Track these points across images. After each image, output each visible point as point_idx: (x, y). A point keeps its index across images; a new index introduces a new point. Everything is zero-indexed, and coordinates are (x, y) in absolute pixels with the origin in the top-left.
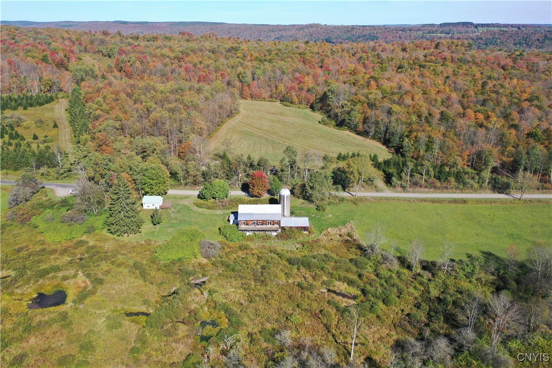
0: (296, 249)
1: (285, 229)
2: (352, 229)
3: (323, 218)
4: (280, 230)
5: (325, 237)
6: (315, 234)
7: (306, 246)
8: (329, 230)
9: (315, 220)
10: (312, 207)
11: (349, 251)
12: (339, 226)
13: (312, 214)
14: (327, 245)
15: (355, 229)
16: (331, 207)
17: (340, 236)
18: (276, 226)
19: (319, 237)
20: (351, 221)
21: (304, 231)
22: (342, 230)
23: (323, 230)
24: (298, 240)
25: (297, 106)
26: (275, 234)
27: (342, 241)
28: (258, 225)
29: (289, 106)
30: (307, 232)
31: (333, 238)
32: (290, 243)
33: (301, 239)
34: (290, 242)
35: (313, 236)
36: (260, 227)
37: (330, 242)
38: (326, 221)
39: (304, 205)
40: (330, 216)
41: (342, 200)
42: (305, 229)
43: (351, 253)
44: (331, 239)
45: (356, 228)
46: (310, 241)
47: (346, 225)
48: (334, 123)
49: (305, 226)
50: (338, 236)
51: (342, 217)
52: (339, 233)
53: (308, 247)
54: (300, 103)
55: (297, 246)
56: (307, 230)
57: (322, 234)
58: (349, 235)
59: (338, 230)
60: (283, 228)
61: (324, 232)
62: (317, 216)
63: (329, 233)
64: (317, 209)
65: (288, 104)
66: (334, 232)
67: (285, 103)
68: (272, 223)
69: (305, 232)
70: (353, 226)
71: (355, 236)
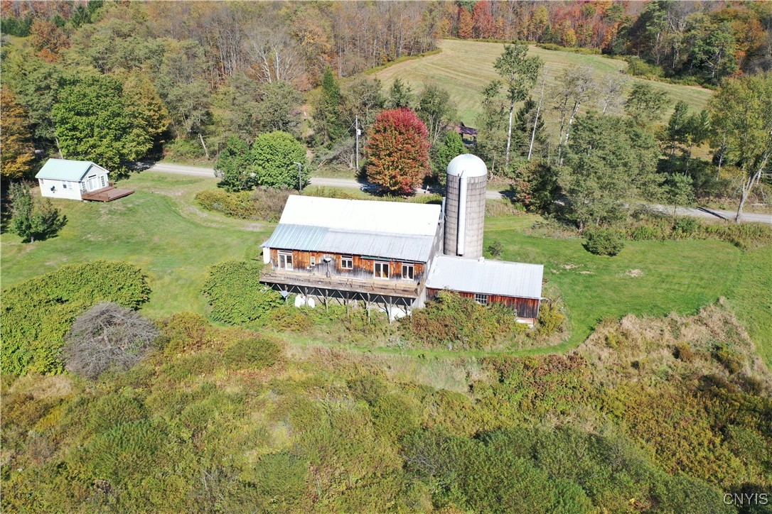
0: (466, 389)
1: (439, 300)
2: (731, 331)
3: (607, 278)
4: (420, 303)
5: (605, 354)
6: (566, 335)
7: (512, 381)
8: (628, 323)
9: (573, 283)
10: (572, 237)
11: (727, 437)
12: (674, 315)
13: (568, 261)
14: (611, 391)
15: (745, 335)
16: (641, 245)
17: (677, 354)
18: (407, 282)
19: (582, 350)
20: (722, 300)
21: (521, 315)
22: (683, 330)
23: (599, 321)
24: (487, 351)
25: (573, 49)
26: (397, 312)
27: (684, 377)
28: (339, 271)
29: (555, 49)
30: (529, 323)
31: (641, 358)
32: (449, 359)
33: (500, 347)
34: (447, 354)
35: (555, 339)
36: (344, 280)
37: (628, 376)
38: (615, 289)
39: (544, 230)
40: (635, 273)
41: (686, 227)
42: (524, 306)
43: (736, 453)
44: (635, 365)
45: (751, 332)
46: (535, 363)
47: (704, 314)
48: (659, 70)
49: (524, 295)
50: (667, 354)
51: (686, 281)
52: (673, 342)
53: (519, 387)
54: (582, 44)
55: (476, 375)
56: (532, 315)
57: (594, 336)
58: (716, 355)
59: (667, 329)
60: (433, 294)
61: (603, 331)
62: (585, 268)
63: (625, 335)
64: (586, 247)
65: (554, 46)
66: (649, 335)
67: (547, 45)
68: (391, 270)
69: (520, 321)
70: (734, 320)
71: (747, 363)
